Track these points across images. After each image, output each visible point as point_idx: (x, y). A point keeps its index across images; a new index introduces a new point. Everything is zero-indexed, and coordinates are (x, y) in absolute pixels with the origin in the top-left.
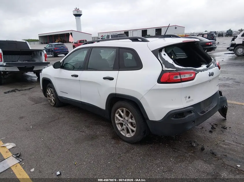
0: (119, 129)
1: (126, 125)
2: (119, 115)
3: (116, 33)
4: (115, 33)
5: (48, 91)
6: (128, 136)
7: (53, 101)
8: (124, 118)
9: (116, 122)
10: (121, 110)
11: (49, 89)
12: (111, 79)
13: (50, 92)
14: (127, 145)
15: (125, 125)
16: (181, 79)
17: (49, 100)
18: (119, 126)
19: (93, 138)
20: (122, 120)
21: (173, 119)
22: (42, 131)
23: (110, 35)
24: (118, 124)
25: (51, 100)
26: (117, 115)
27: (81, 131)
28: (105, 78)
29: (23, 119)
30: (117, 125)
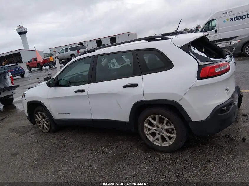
0: (151, 140)
1: (161, 133)
2: (148, 124)
3: (75, 45)
4: (73, 45)
5: (38, 117)
6: (165, 145)
7: (46, 126)
8: (157, 126)
9: (146, 133)
10: (151, 118)
11: (39, 114)
12: (135, 85)
13: (41, 117)
14: (167, 156)
15: (158, 134)
16: (221, 71)
17: (39, 127)
18: (150, 137)
19: (122, 157)
20: (155, 128)
21: (219, 115)
22: (53, 165)
23: (68, 48)
24: (148, 134)
25: (43, 126)
26: (146, 125)
27: (103, 153)
28: (125, 87)
29: (18, 156)
30: (148, 136)
